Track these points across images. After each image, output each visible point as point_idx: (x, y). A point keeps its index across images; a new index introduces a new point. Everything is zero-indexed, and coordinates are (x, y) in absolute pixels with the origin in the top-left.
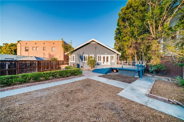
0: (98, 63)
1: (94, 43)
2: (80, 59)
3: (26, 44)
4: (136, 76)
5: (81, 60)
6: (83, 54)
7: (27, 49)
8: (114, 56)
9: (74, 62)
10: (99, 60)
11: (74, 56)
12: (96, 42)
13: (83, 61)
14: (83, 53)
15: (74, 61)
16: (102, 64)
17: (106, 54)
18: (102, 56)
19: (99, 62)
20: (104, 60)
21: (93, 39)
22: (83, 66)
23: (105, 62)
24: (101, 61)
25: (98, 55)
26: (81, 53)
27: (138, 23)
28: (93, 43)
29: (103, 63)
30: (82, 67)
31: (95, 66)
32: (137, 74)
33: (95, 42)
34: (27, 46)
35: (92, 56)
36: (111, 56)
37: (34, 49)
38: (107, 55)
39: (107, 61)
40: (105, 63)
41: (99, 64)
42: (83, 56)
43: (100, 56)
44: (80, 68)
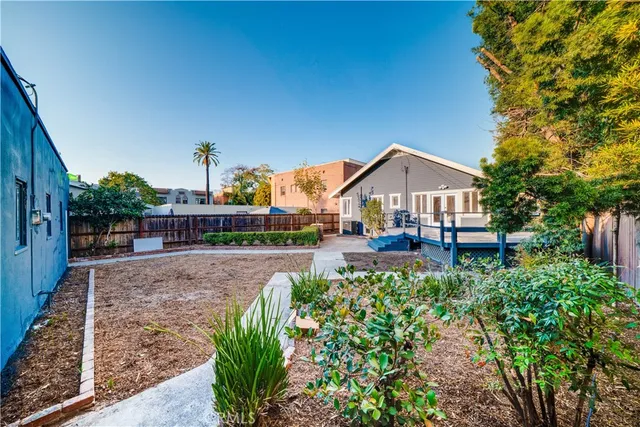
1: (402, 155)
2: (363, 208)
3: (282, 180)
6: (372, 193)
9: (350, 216)
10: (418, 212)
11: (349, 201)
14: (370, 191)
15: (348, 213)
16: (431, 223)
17: (443, 187)
18: (430, 195)
21: (395, 145)
25: (414, 194)
26: (366, 192)
30: (368, 231)
33: (404, 152)
34: (283, 183)
35: (396, 197)
36: (467, 194)
37: (293, 188)
38: (450, 192)
42: (370, 198)
43: (425, 196)
44: (365, 233)
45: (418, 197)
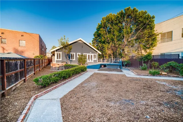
4: (118, 68)
5: (68, 58)
8: (96, 54)
9: (61, 59)
12: (83, 42)
13: (71, 59)
18: (87, 54)
21: (80, 39)
27: (116, 33)
28: (80, 42)
32: (119, 67)
35: (79, 54)
36: (94, 55)
39: (91, 59)
40: (90, 61)
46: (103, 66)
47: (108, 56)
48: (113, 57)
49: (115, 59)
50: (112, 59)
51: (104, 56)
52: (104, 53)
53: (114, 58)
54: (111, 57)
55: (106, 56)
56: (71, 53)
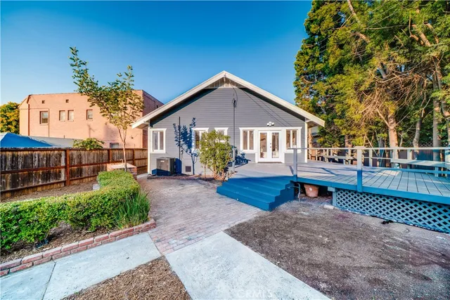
0: (243, 154)
1: (230, 86)
2: (182, 143)
3: (43, 102)
5: (185, 147)
6: (194, 125)
7: (45, 116)
8: (299, 129)
9: (164, 151)
10: (245, 147)
11: (162, 133)
12: (237, 85)
14: (191, 122)
15: (162, 148)
16: (258, 159)
17: (270, 123)
18: (257, 131)
19: (248, 151)
20: (264, 147)
22: (191, 165)
23: (265, 150)
24: (251, 148)
25: (242, 129)
26: (186, 123)
28: (225, 86)
29: (262, 155)
30: (188, 169)
31: (230, 169)
33: (233, 83)
34: (43, 107)
35: (223, 131)
36: (288, 132)
37: (64, 115)
38: (276, 129)
39: (274, 150)
40: (268, 156)
41: (246, 157)
42: (193, 133)
43: (251, 132)
44: (183, 171)
45: (245, 133)
46: (311, 192)
47: (364, 131)
48: (404, 135)
49: (416, 148)
50: (394, 146)
51: (344, 132)
52: (337, 122)
53: (407, 143)
54: (381, 136)
55: (354, 136)
56: (193, 129)
